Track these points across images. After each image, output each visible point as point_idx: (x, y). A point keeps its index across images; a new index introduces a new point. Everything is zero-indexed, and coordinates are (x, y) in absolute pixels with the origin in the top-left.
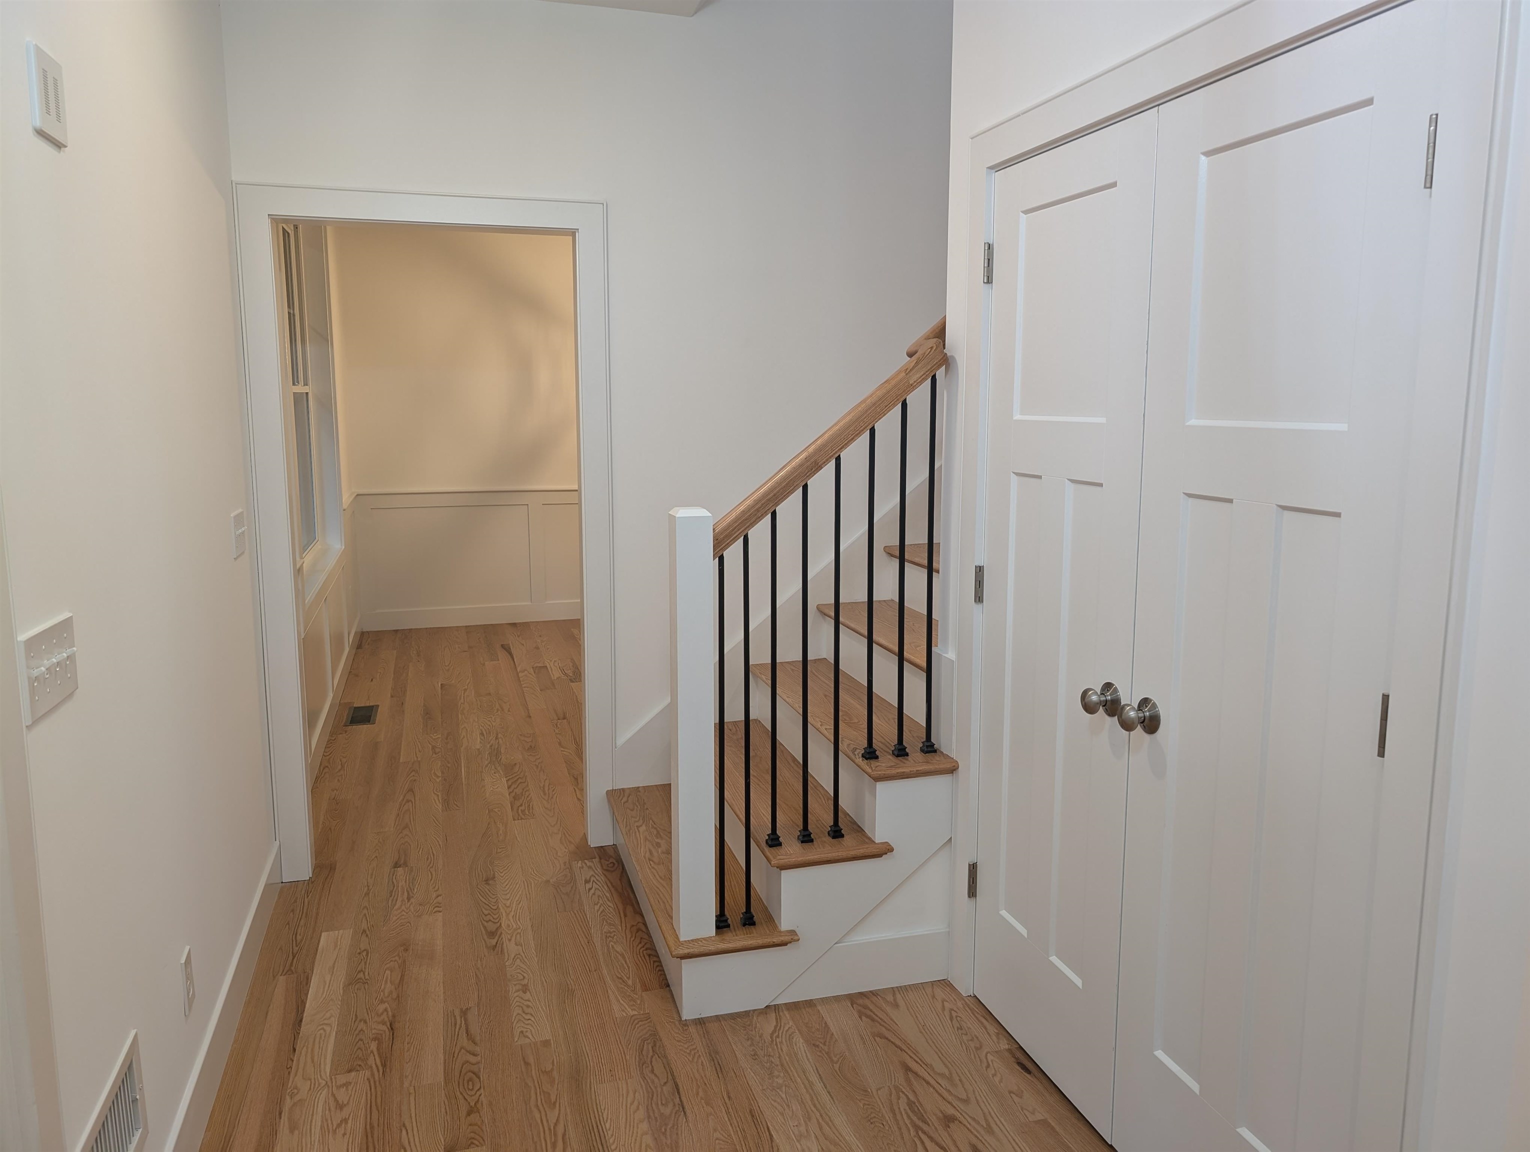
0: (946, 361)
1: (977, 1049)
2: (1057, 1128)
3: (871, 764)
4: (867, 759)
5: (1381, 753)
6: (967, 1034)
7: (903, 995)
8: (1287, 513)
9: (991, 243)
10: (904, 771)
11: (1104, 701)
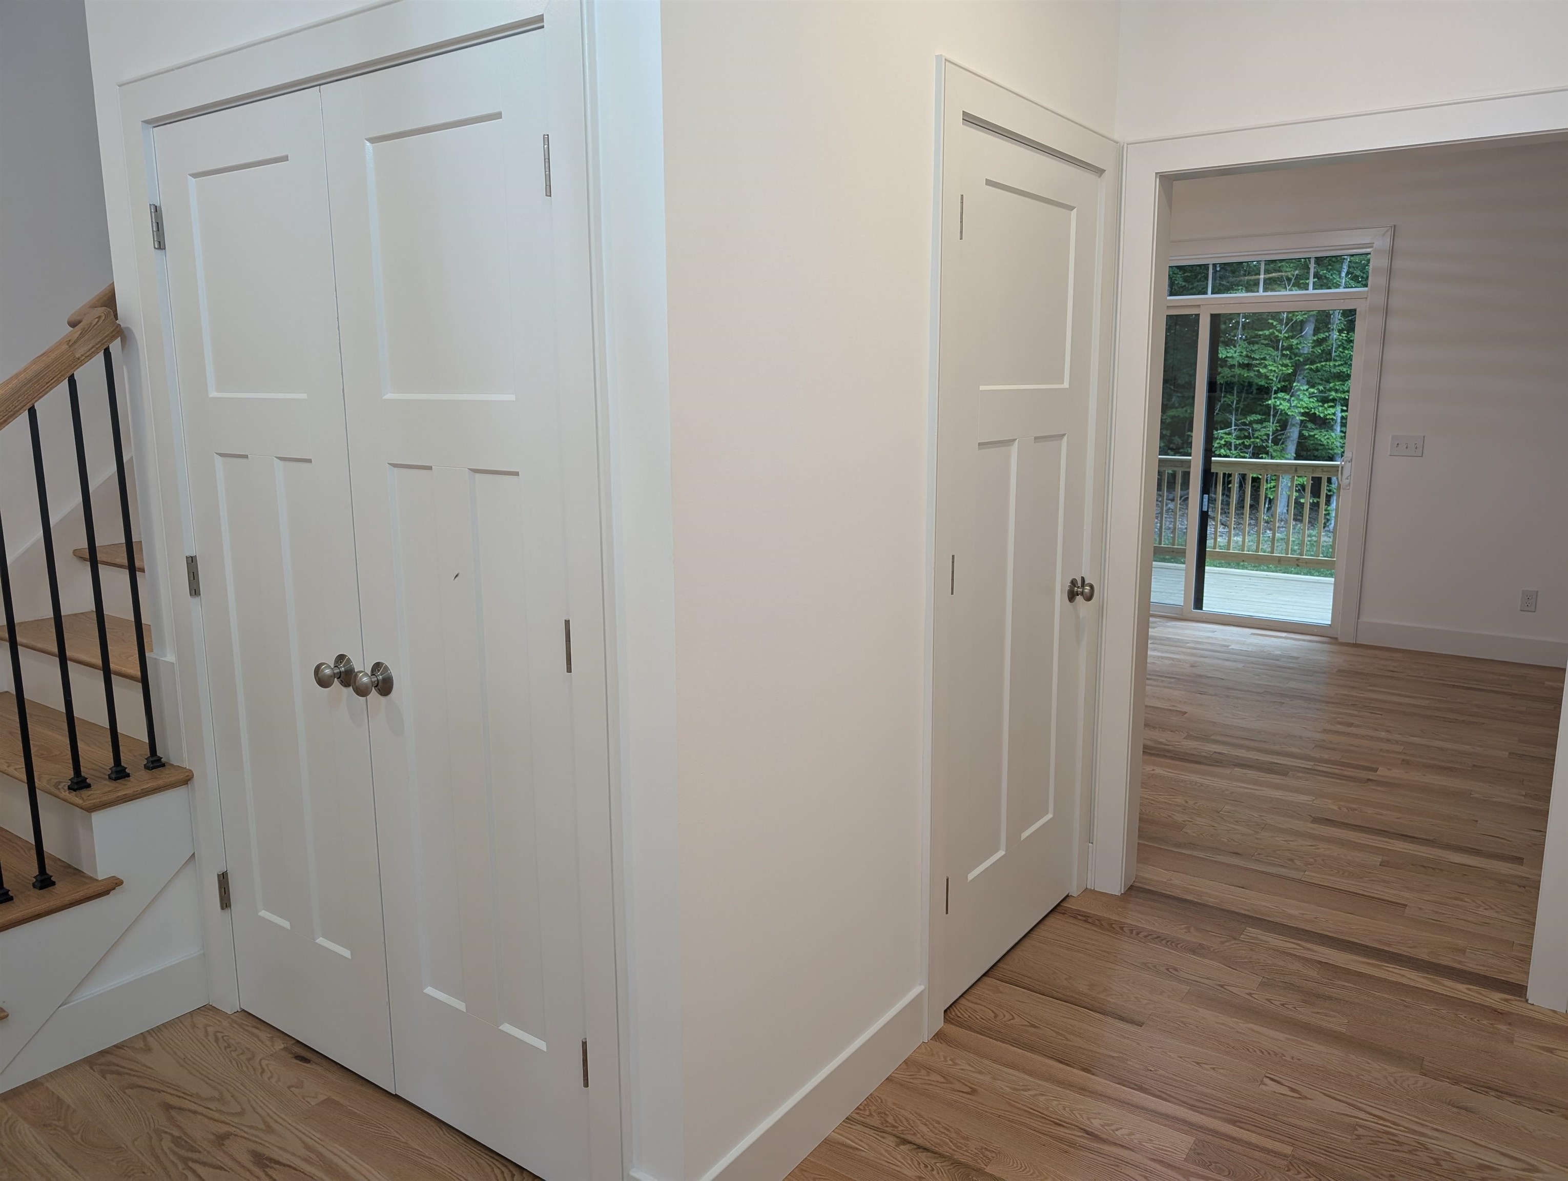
0: (120, 333)
1: (249, 1060)
2: (342, 1101)
3: (81, 794)
4: (75, 790)
5: (569, 670)
6: (236, 1050)
7: (156, 1037)
8: (478, 476)
9: (158, 205)
10: (125, 793)
11: (338, 673)
